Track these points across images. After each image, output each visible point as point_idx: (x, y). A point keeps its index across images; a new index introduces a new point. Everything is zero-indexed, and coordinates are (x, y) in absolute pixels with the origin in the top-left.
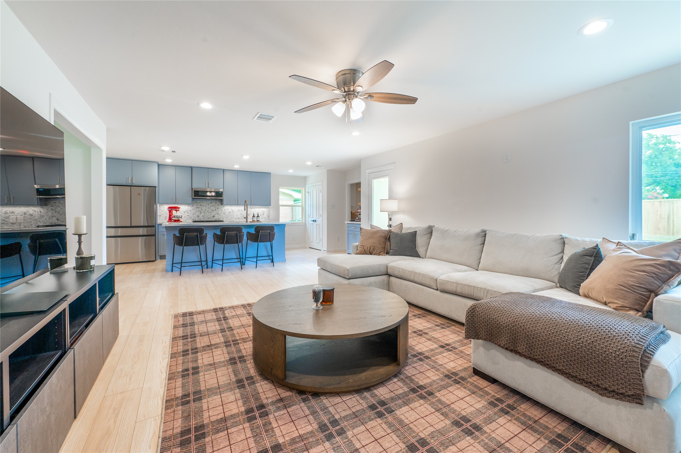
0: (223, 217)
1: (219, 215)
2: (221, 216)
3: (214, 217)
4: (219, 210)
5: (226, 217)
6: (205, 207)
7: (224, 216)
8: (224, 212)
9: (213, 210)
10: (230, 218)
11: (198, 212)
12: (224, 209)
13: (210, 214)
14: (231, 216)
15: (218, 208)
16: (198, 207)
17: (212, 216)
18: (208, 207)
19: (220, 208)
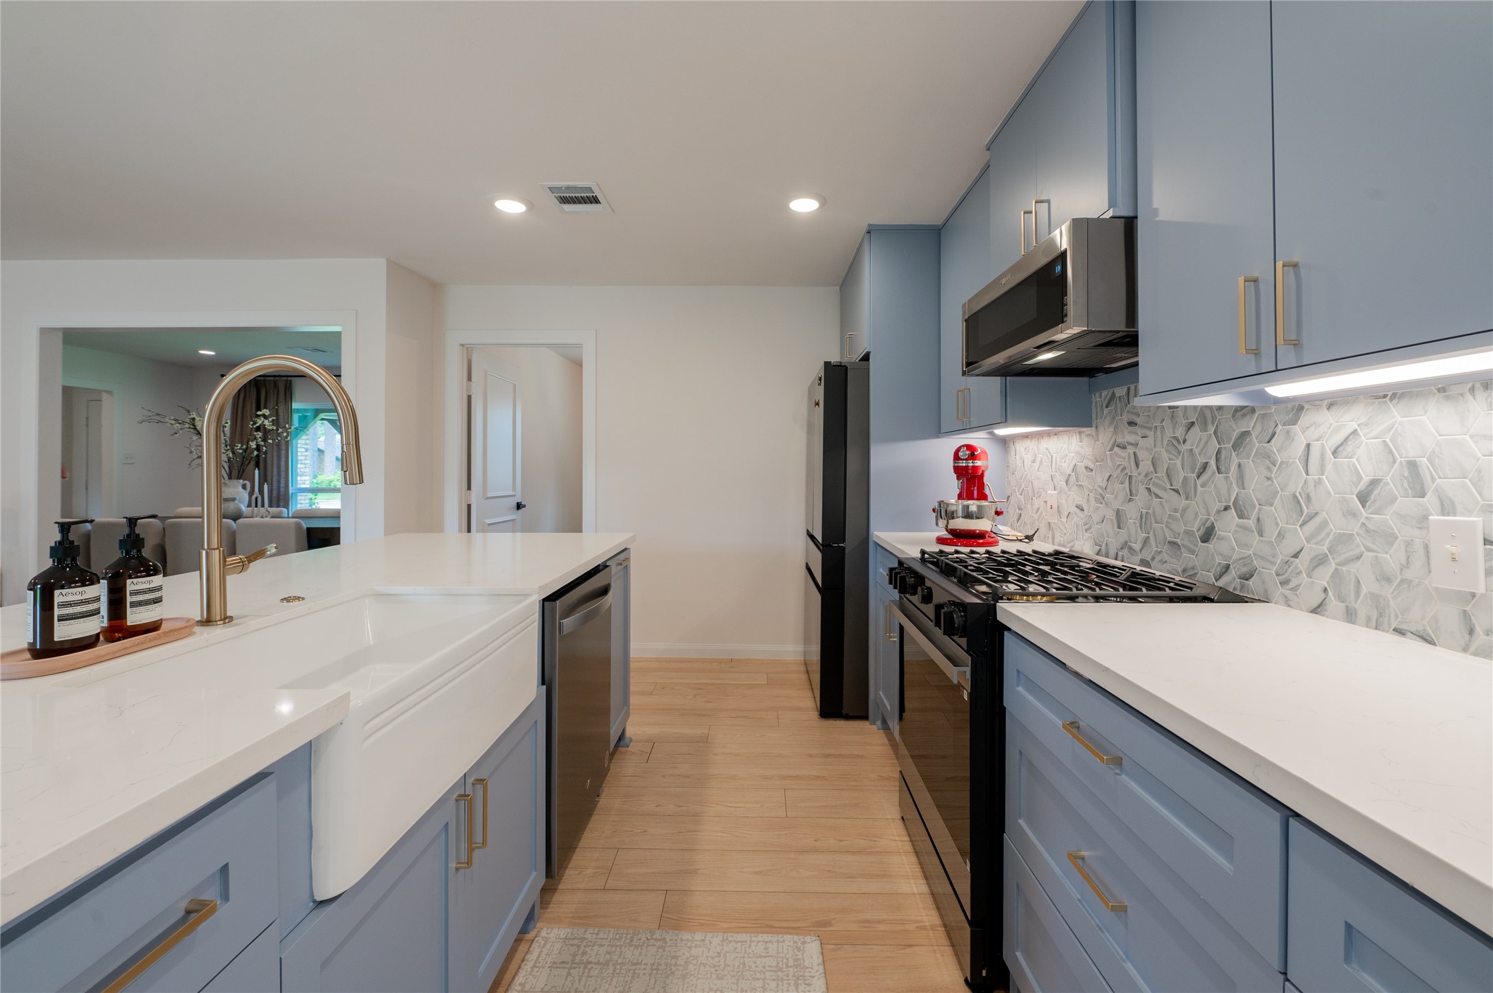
0: (1289, 546)
1: (1251, 523)
2: (1271, 533)
3: (1207, 536)
4: (1250, 465)
5: (1320, 561)
6: (1149, 442)
7: (1298, 536)
8: (1295, 487)
9: (1205, 466)
10: (1369, 585)
11: (1118, 486)
12: (1297, 449)
13: (1184, 502)
14: (1392, 558)
15: (1245, 434)
16: (1119, 440)
17: (1196, 527)
18: (1169, 433)
19: (1255, 443)
